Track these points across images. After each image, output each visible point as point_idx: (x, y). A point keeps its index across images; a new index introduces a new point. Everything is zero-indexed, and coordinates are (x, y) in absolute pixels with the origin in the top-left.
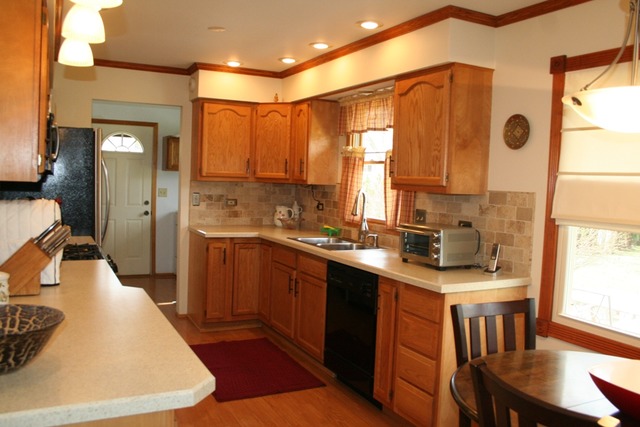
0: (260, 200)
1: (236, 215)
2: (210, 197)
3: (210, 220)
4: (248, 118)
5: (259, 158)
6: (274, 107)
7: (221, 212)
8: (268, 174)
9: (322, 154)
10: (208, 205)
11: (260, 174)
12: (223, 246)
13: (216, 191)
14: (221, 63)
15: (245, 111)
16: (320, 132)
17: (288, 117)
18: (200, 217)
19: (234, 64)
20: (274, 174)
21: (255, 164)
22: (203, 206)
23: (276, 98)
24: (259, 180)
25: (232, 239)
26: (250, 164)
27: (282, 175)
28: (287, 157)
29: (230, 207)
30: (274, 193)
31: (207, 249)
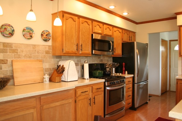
31: (177, 83)
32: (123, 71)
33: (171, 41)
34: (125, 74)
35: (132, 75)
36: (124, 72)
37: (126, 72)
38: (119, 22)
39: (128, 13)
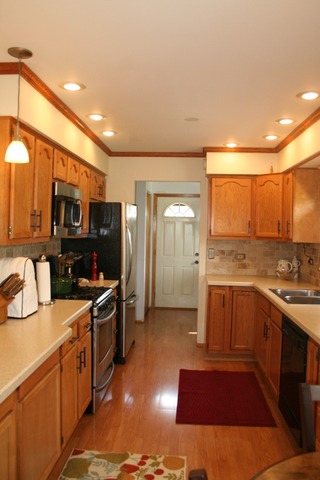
0: (265, 255)
1: (244, 266)
2: (223, 252)
3: (223, 271)
4: (249, 188)
5: (258, 221)
6: (269, 178)
7: (232, 264)
8: (265, 234)
9: (307, 216)
10: (221, 258)
11: (259, 234)
12: (223, 292)
13: (227, 248)
14: (222, 146)
15: (247, 182)
16: (304, 196)
17: (281, 185)
18: (215, 268)
19: (232, 145)
20: (270, 234)
21: (255, 225)
22: (217, 259)
23: (272, 170)
24: (259, 238)
25: (231, 287)
26: (251, 225)
27: (275, 234)
28: (280, 218)
29: (240, 261)
30: (278, 249)
31: (210, 294)
32: (92, 274)
33: (157, 195)
34: (98, 279)
35: (116, 283)
36: (95, 275)
37: (102, 276)
38: (88, 152)
39: (116, 133)
